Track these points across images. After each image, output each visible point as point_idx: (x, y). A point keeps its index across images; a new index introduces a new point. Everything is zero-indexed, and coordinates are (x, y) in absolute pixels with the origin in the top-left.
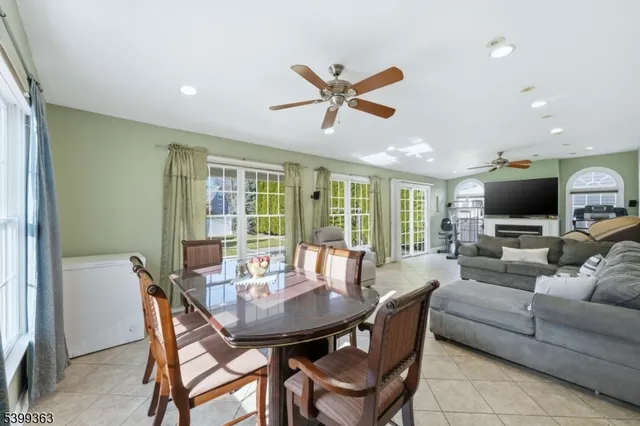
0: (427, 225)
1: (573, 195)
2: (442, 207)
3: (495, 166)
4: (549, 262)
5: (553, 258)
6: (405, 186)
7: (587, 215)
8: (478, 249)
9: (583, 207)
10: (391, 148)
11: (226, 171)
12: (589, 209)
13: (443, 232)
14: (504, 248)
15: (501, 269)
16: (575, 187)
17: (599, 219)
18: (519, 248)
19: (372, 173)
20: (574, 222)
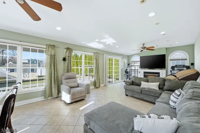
0: (120, 72)
1: (171, 61)
2: (126, 65)
3: (142, 49)
4: (159, 88)
5: (161, 87)
6: (111, 57)
7: (176, 69)
8: (133, 82)
9: (175, 65)
10: (97, 40)
11: (39, 50)
12: (176, 66)
13: (126, 74)
14: (142, 82)
15: (140, 91)
16: (172, 58)
17: (180, 70)
18: (148, 82)
19: (95, 51)
20: (171, 71)
